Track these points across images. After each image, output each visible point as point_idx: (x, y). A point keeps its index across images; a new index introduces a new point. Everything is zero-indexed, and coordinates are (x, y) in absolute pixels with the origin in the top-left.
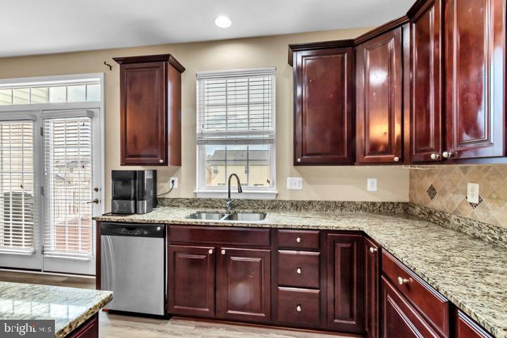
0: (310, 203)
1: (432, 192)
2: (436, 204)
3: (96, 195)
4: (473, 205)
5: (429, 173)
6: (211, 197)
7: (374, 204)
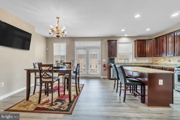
0: (138, 63)
1: (156, 61)
2: (157, 62)
3: (99, 63)
4: (162, 62)
5: (156, 58)
6: (121, 63)
7: (147, 63)
